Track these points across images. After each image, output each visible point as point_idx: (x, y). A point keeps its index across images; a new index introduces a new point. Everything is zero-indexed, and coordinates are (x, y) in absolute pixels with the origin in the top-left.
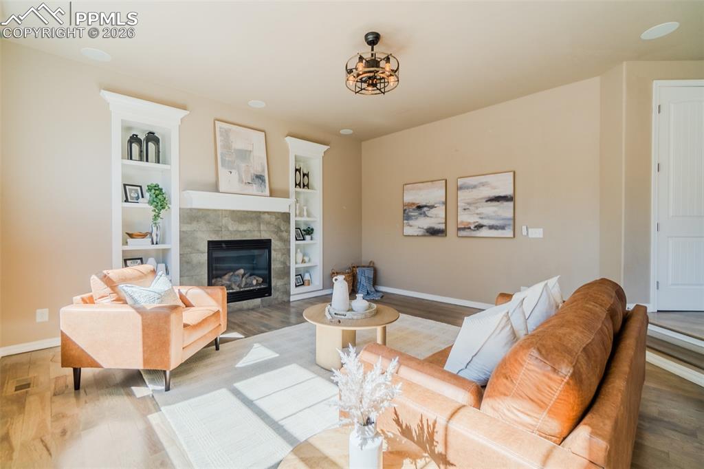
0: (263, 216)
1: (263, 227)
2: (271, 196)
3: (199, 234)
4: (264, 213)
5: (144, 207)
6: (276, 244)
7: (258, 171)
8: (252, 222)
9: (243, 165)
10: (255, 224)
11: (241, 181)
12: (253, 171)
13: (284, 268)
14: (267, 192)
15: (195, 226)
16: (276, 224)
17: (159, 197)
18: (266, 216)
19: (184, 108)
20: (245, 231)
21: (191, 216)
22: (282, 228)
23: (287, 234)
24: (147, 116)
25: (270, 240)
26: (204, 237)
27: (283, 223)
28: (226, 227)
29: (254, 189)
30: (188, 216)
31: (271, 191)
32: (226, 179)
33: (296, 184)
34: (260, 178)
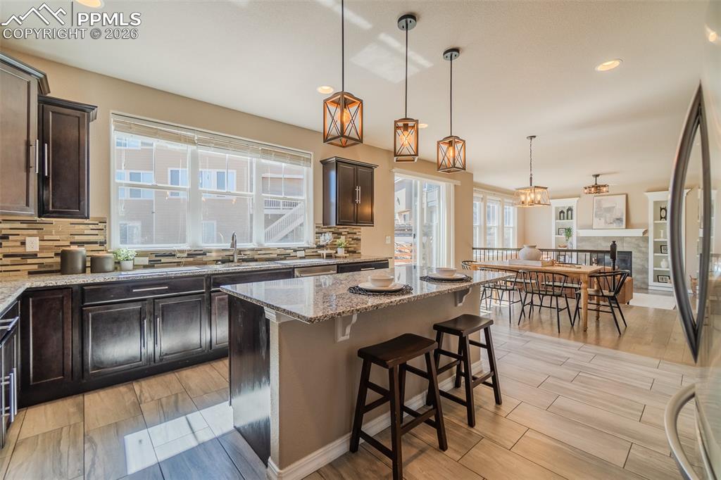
1: (626, 245)
2: (627, 228)
3: (585, 247)
4: (626, 237)
5: (564, 236)
6: (635, 254)
7: (618, 215)
9: (608, 215)
11: (606, 222)
12: (614, 217)
13: (643, 268)
14: (624, 226)
15: (584, 243)
16: (636, 242)
18: (628, 239)
21: (583, 239)
22: (642, 245)
23: (646, 249)
25: (631, 252)
27: (642, 242)
29: (614, 226)
30: (580, 239)
31: (628, 226)
32: (597, 223)
33: (661, 218)
34: (619, 220)
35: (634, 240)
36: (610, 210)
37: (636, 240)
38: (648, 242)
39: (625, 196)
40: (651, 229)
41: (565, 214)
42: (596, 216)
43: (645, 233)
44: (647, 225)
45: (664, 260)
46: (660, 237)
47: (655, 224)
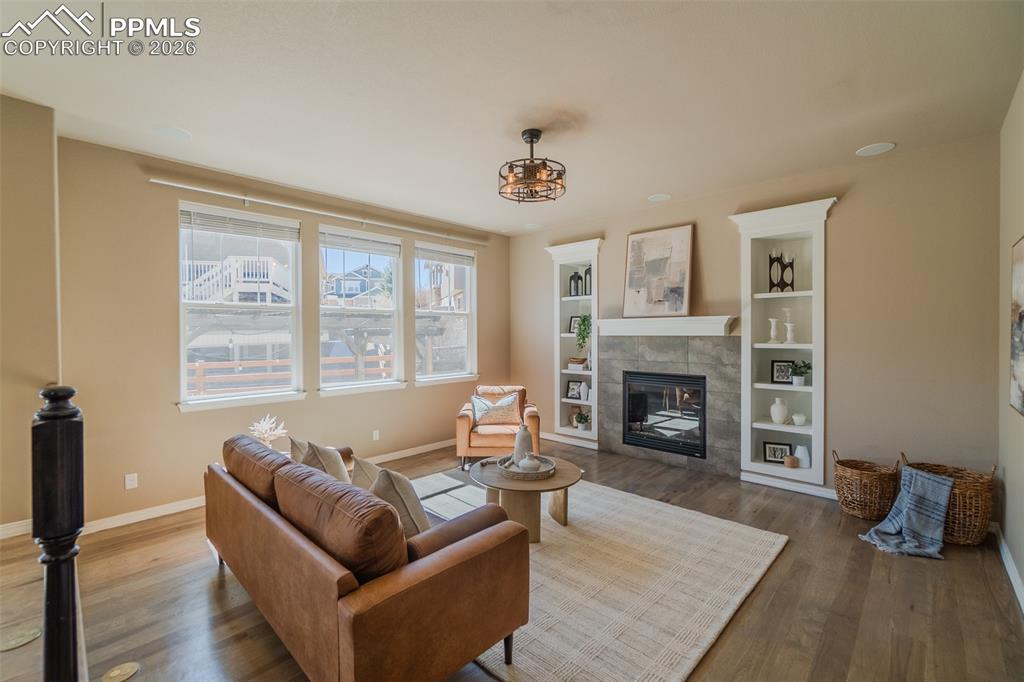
0: (691, 342)
1: (692, 358)
3: (614, 363)
4: (694, 337)
6: (713, 384)
7: (675, 281)
8: (675, 351)
9: (654, 280)
11: (649, 300)
12: (667, 285)
13: (728, 422)
14: (685, 309)
15: (611, 354)
16: (714, 353)
18: (698, 343)
19: (603, 237)
20: (666, 362)
21: (610, 344)
22: (724, 360)
23: (735, 370)
25: (704, 378)
26: (619, 367)
27: (725, 351)
28: (643, 356)
29: (665, 308)
31: (696, 308)
32: (635, 301)
33: (772, 285)
34: (676, 291)
35: (709, 346)
36: (658, 266)
37: (716, 345)
38: (739, 353)
39: (690, 227)
40: (746, 316)
42: (630, 285)
43: (734, 324)
44: (736, 305)
45: (777, 400)
46: (767, 339)
47: (756, 303)
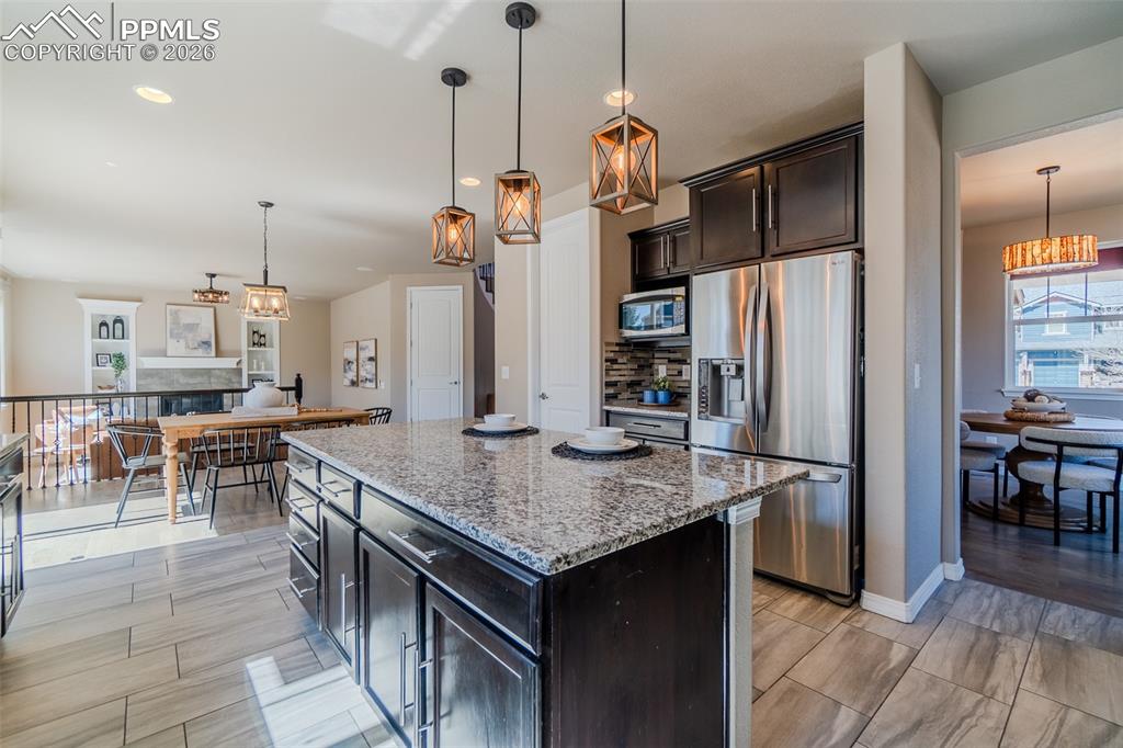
2: (217, 357)
5: (109, 369)
7: (206, 338)
8: (202, 376)
9: (190, 336)
10: (206, 378)
11: (187, 347)
12: (199, 339)
14: (213, 354)
15: (149, 380)
16: (226, 377)
17: (120, 361)
19: (140, 301)
21: (146, 374)
22: (234, 380)
24: (110, 309)
26: (158, 388)
27: (234, 376)
29: (200, 352)
30: (143, 374)
31: (219, 354)
32: (174, 347)
33: (255, 344)
34: (206, 343)
35: (224, 374)
36: (192, 327)
37: (229, 373)
38: (241, 375)
39: (213, 309)
40: (245, 358)
41: (111, 327)
42: (171, 336)
43: (238, 363)
44: (240, 353)
46: (253, 370)
47: (249, 352)
